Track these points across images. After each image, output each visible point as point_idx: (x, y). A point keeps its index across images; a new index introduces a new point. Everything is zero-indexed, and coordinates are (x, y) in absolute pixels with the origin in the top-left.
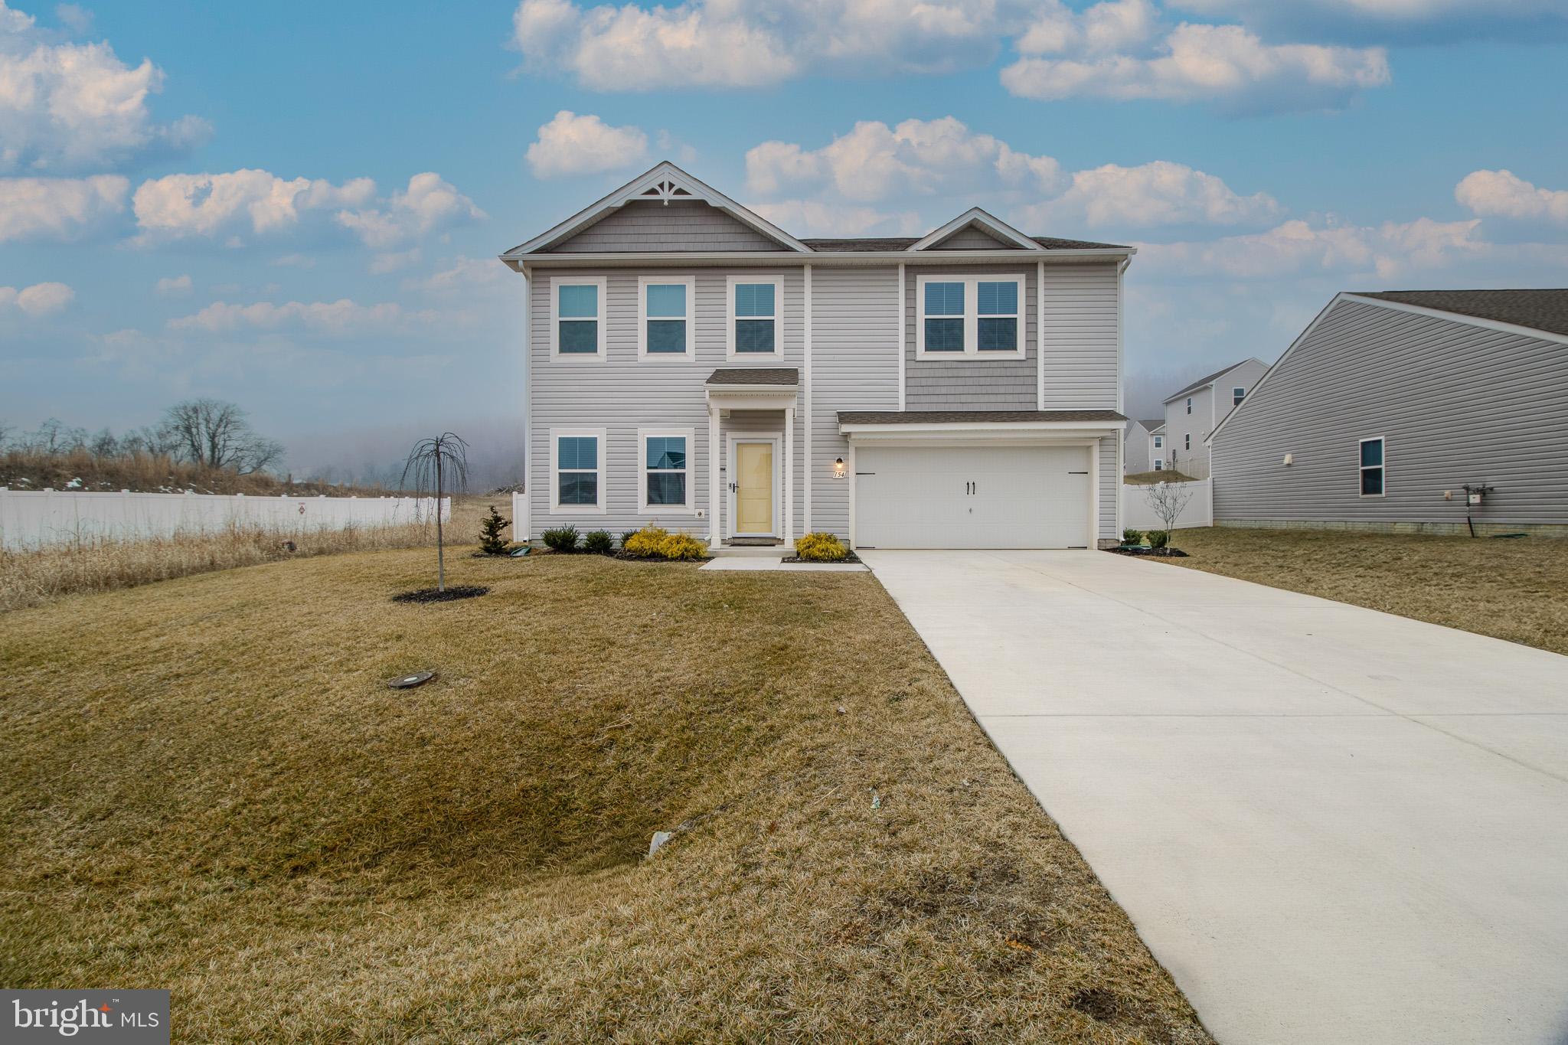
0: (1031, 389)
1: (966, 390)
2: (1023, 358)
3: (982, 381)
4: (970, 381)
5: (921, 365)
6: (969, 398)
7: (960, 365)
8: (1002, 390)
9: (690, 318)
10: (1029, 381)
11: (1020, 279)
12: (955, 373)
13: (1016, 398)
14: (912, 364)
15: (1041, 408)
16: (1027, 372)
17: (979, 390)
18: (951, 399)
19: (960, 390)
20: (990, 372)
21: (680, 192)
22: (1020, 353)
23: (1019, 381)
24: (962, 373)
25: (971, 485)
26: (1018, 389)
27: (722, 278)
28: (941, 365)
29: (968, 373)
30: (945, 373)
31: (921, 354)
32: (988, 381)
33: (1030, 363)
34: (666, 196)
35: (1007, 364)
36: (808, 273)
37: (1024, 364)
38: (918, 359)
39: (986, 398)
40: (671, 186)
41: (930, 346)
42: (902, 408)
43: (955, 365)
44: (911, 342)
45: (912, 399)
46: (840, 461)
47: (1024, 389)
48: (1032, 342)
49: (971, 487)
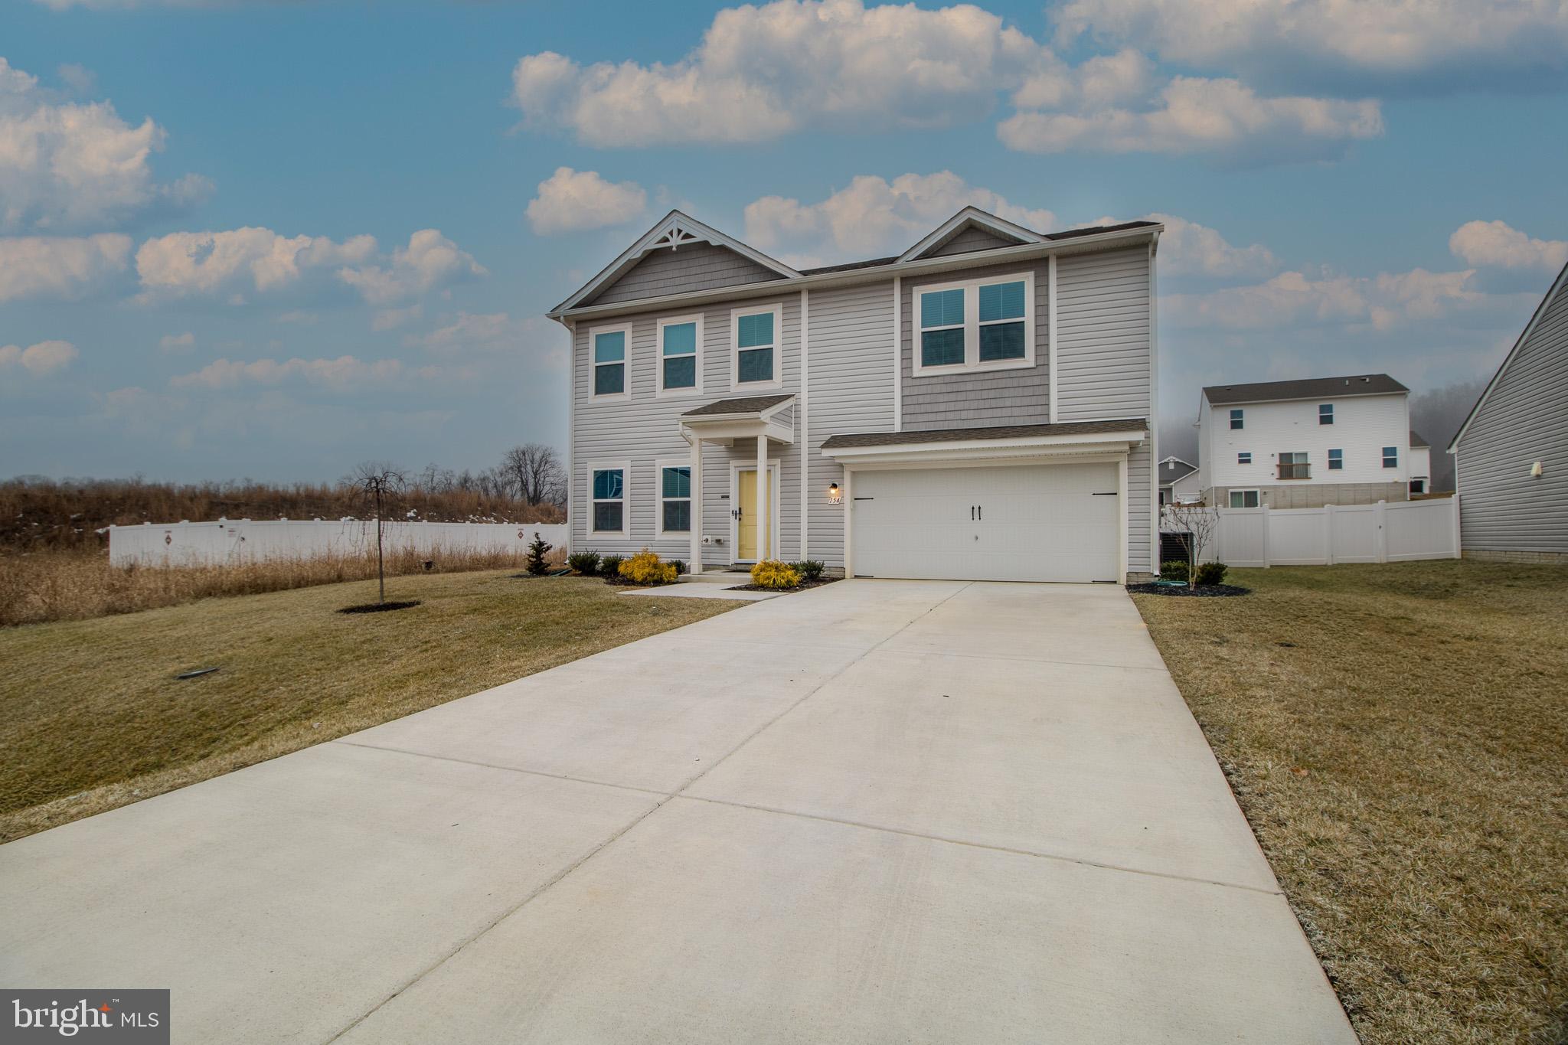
0: (1042, 400)
1: (967, 405)
2: (1032, 365)
3: (985, 394)
4: (972, 395)
5: (918, 382)
6: (971, 415)
7: (960, 379)
8: (1008, 403)
9: (699, 354)
10: (1039, 390)
11: (1028, 279)
12: (955, 387)
13: (1024, 411)
14: (909, 382)
15: (1054, 419)
16: (1037, 381)
17: (981, 404)
18: (950, 416)
19: (960, 406)
20: (994, 384)
21: (687, 236)
22: (1029, 360)
23: (1029, 391)
24: (962, 387)
25: (976, 509)
26: (1026, 401)
27: (727, 312)
28: (940, 380)
29: (970, 387)
30: (944, 388)
31: (918, 370)
32: (992, 394)
33: (1040, 370)
34: (675, 242)
35: (1013, 374)
36: (804, 299)
37: (1034, 372)
38: (915, 375)
39: (990, 413)
40: (680, 231)
41: (927, 361)
42: (898, 429)
43: (954, 379)
44: (906, 359)
45: (908, 418)
46: (834, 486)
47: (1034, 401)
48: (1042, 347)
49: (976, 512)
